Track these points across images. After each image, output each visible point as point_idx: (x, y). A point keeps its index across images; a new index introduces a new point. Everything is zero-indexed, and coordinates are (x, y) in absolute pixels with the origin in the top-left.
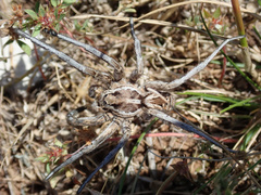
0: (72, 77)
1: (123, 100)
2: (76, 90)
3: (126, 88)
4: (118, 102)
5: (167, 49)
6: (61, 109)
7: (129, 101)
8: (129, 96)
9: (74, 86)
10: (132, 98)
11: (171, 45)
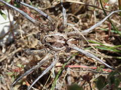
0: (29, 38)
1: (55, 40)
2: (31, 45)
3: (57, 35)
4: (52, 41)
5: (79, 25)
6: (23, 55)
7: (58, 41)
8: (59, 38)
9: (30, 43)
10: (60, 40)
11: (81, 24)
